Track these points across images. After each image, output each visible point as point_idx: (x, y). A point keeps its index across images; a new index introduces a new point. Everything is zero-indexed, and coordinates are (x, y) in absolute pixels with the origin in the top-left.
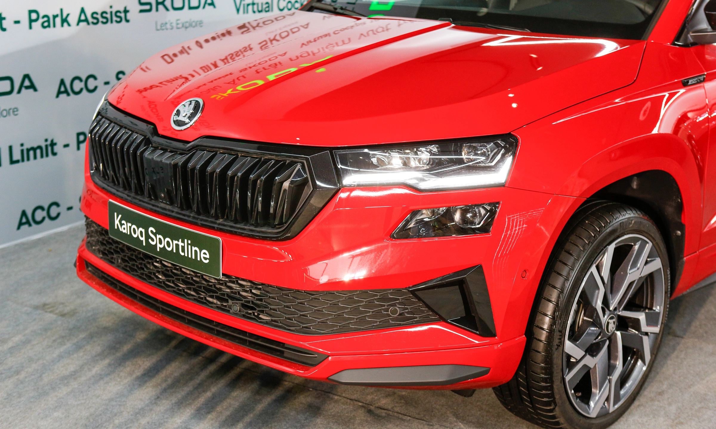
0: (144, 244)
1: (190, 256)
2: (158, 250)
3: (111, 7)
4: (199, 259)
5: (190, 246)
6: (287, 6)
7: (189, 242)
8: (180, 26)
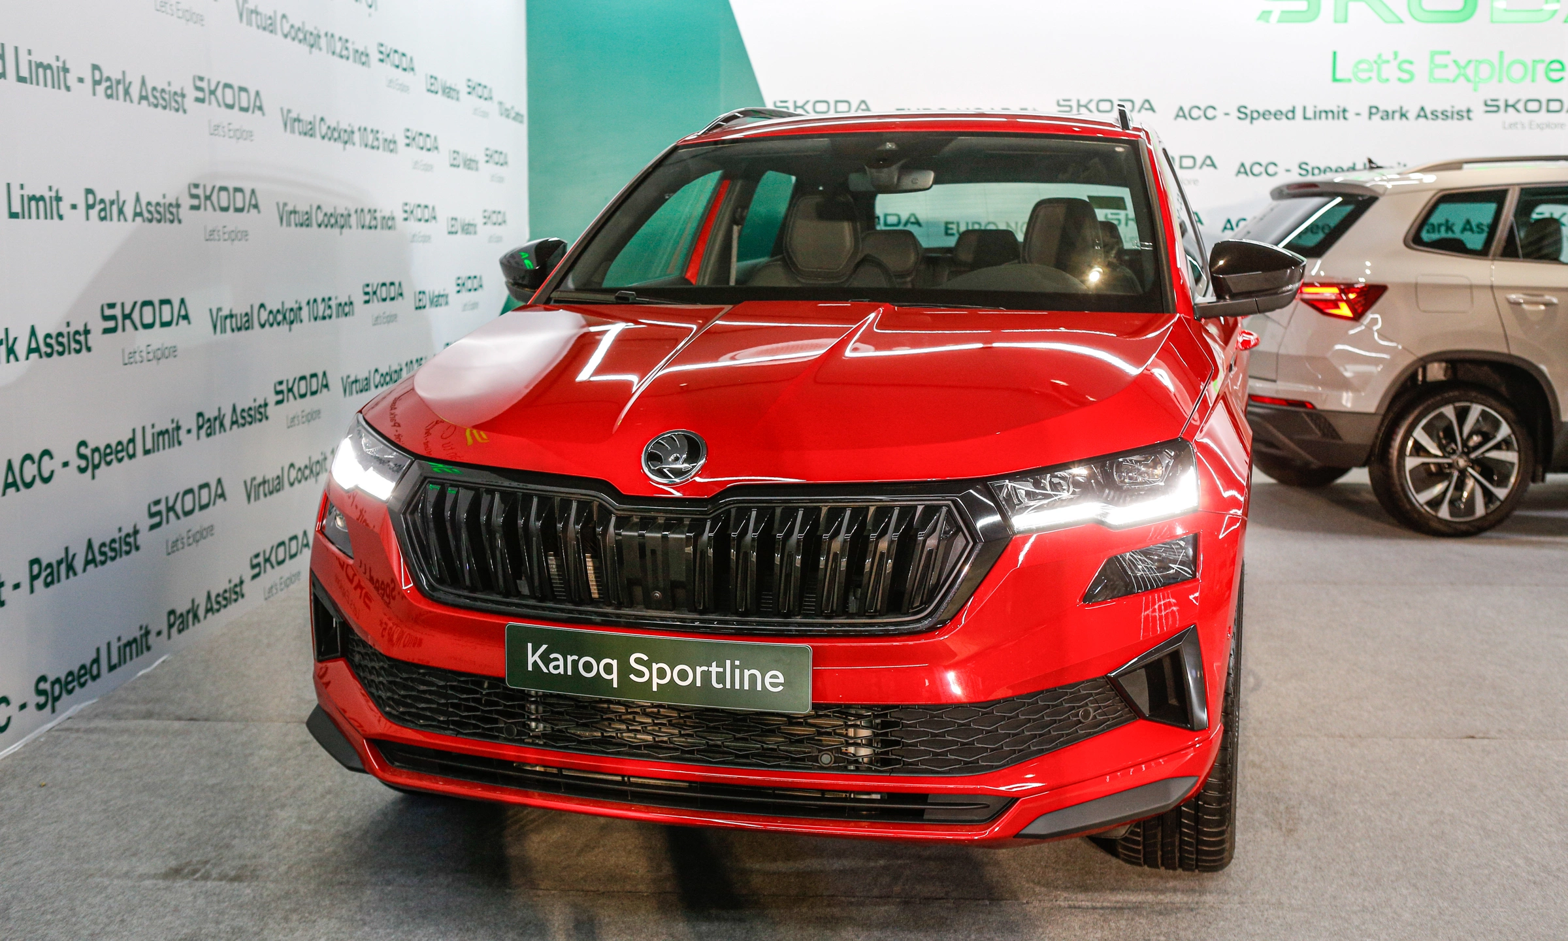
0: (615, 685)
1: (737, 687)
2: (655, 689)
3: (68, 324)
4: (759, 688)
5: (737, 671)
6: (268, 320)
7: (737, 663)
8: (151, 356)
